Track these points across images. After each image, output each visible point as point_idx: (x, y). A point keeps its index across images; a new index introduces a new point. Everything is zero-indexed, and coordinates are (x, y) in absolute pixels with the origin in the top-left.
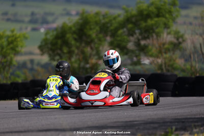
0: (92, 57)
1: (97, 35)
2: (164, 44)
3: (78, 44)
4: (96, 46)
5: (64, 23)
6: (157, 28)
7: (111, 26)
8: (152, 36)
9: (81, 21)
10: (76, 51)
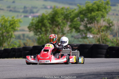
0: (59, 33)
1: (62, 21)
2: (101, 27)
3: (51, 26)
4: (62, 27)
5: (43, 14)
6: (97, 17)
7: (71, 16)
8: (94, 22)
9: (53, 13)
10: (50, 30)
